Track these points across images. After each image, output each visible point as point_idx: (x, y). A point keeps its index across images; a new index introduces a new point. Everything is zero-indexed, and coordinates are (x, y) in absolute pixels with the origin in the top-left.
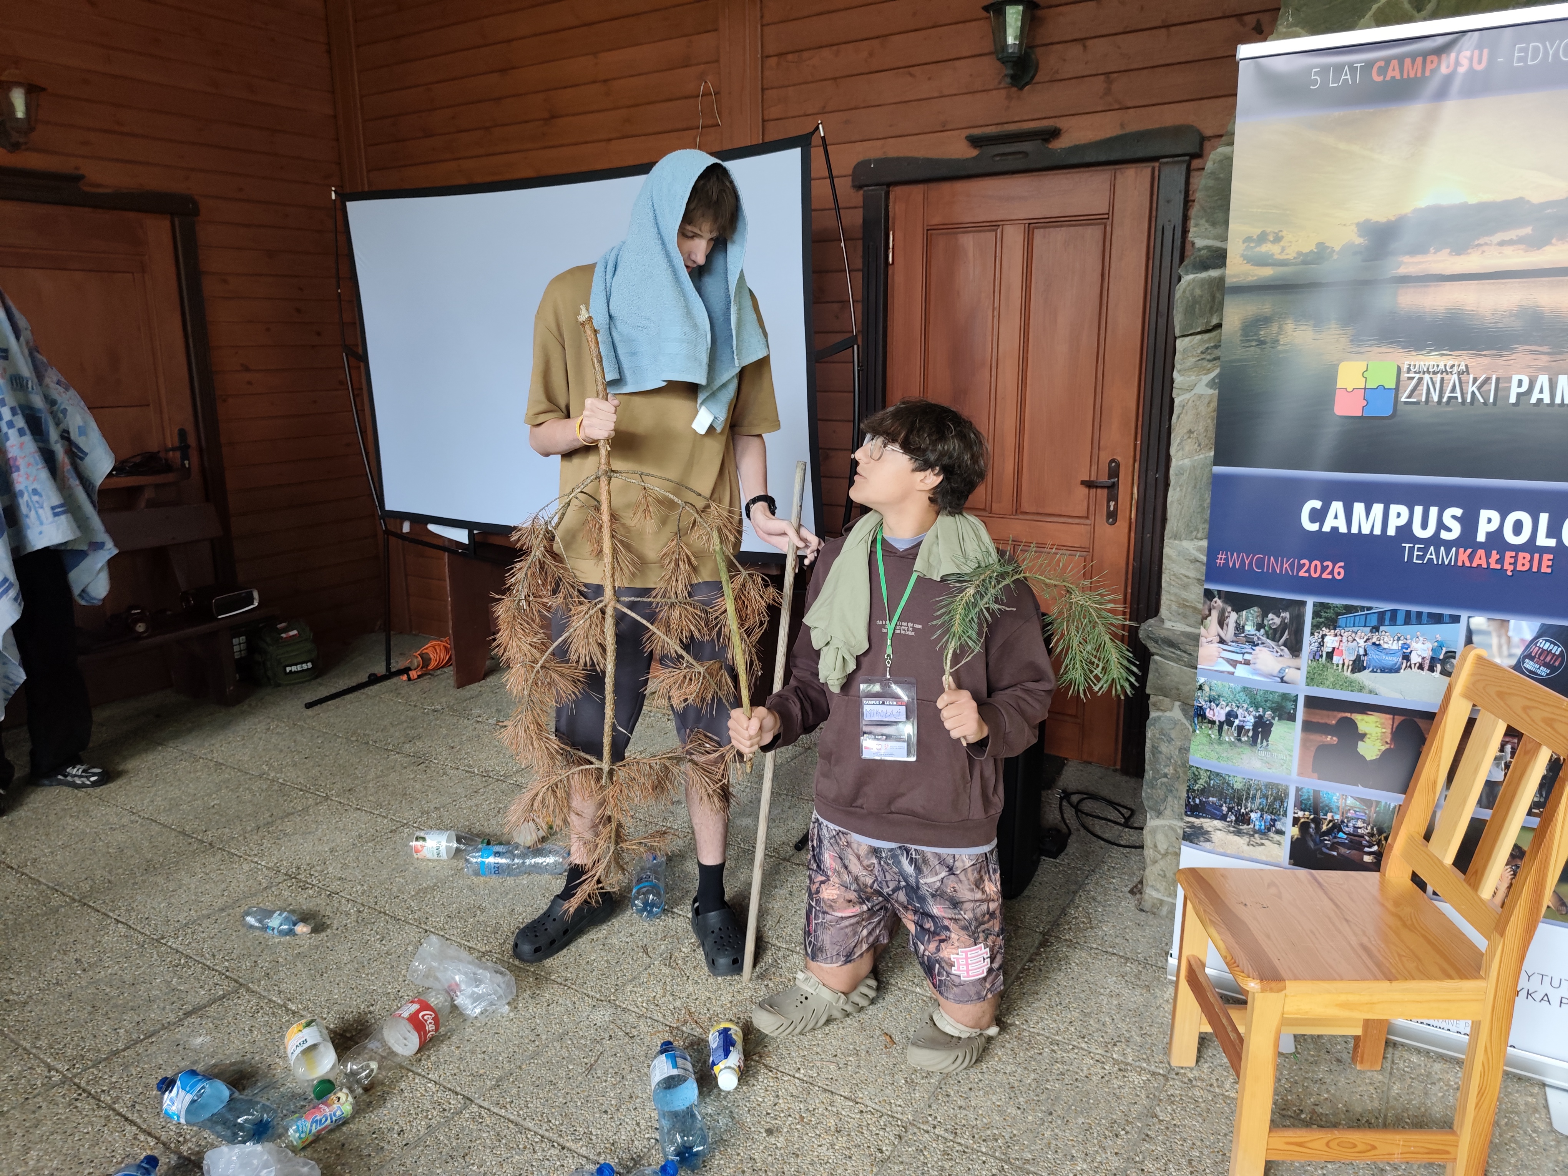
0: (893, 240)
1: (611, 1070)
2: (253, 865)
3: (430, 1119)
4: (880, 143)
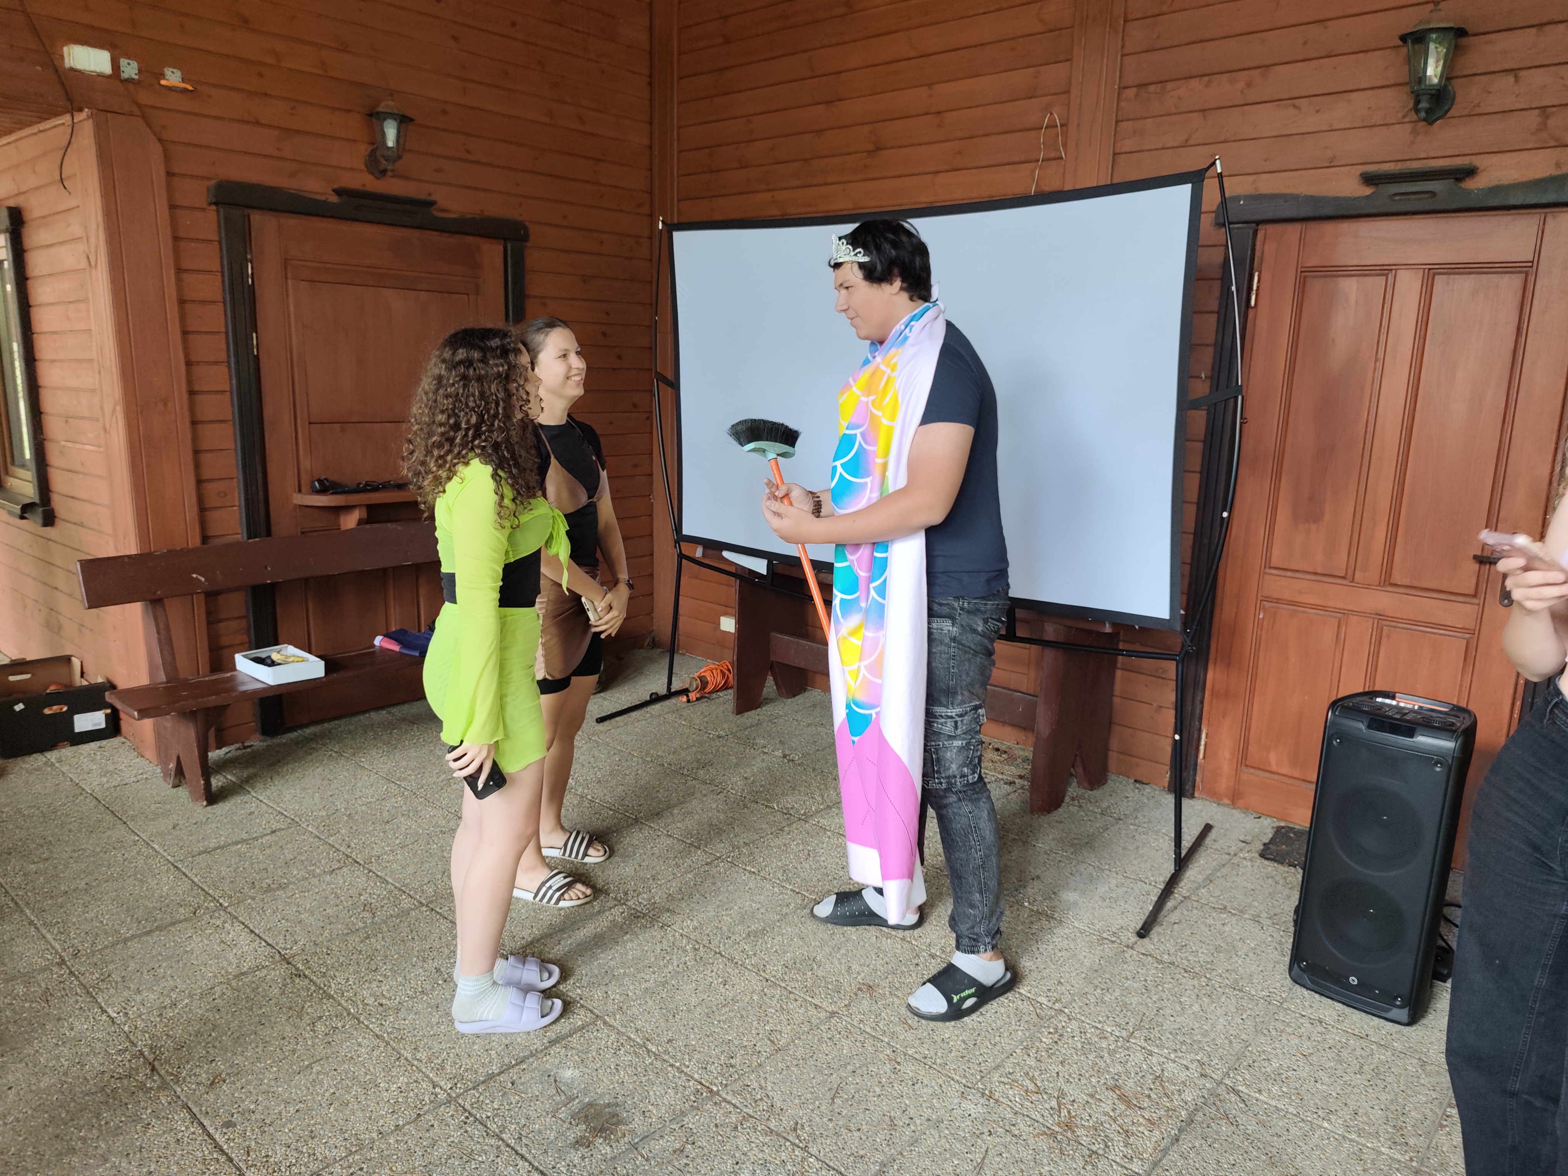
0: (1259, 281)
4: (1250, 178)
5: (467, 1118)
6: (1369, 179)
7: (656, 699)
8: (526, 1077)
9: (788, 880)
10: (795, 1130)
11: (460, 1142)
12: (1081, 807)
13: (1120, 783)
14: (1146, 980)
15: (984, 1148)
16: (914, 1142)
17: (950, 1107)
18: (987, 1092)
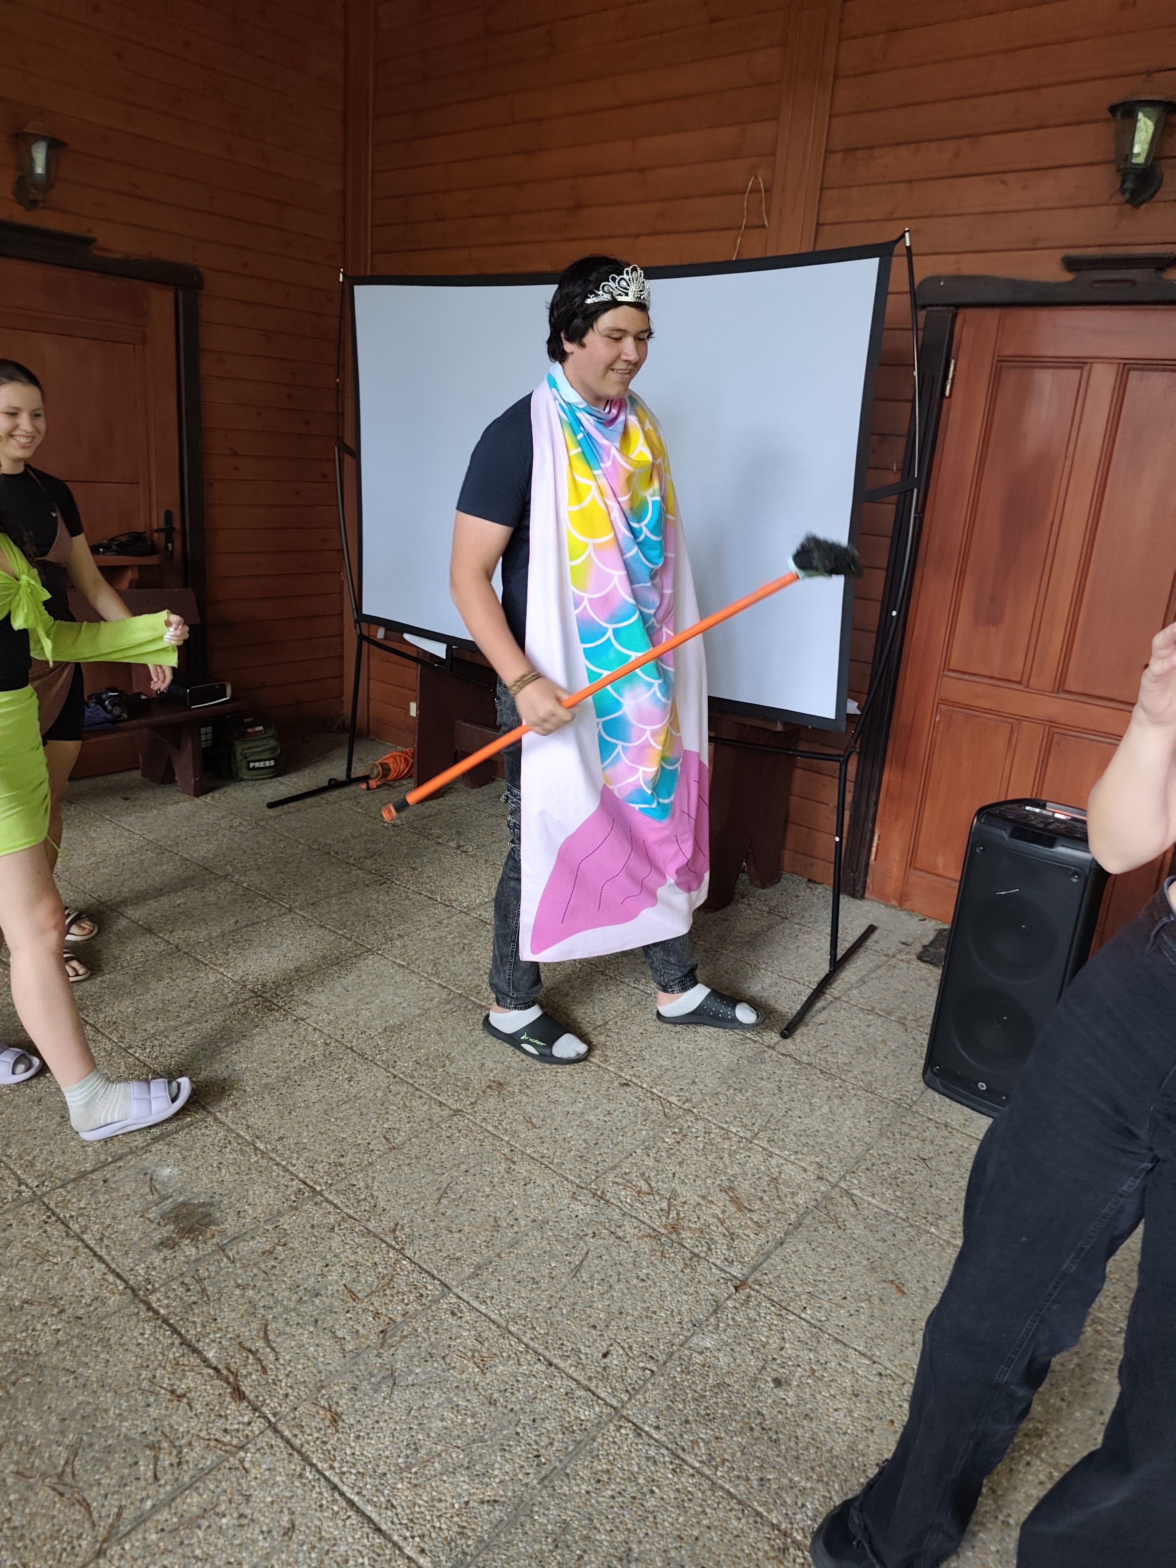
0: (955, 370)
1: (597, 1275)
2: (219, 976)
3: (407, 1304)
4: (953, 258)
5: (49, 1217)
6: (1071, 264)
7: (334, 785)
8: (120, 1175)
9: (437, 974)
10: (394, 1231)
11: (36, 1243)
12: (749, 905)
13: (794, 882)
14: (780, 1081)
15: (585, 1250)
16: (515, 1243)
17: (558, 1208)
18: (599, 1193)
